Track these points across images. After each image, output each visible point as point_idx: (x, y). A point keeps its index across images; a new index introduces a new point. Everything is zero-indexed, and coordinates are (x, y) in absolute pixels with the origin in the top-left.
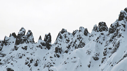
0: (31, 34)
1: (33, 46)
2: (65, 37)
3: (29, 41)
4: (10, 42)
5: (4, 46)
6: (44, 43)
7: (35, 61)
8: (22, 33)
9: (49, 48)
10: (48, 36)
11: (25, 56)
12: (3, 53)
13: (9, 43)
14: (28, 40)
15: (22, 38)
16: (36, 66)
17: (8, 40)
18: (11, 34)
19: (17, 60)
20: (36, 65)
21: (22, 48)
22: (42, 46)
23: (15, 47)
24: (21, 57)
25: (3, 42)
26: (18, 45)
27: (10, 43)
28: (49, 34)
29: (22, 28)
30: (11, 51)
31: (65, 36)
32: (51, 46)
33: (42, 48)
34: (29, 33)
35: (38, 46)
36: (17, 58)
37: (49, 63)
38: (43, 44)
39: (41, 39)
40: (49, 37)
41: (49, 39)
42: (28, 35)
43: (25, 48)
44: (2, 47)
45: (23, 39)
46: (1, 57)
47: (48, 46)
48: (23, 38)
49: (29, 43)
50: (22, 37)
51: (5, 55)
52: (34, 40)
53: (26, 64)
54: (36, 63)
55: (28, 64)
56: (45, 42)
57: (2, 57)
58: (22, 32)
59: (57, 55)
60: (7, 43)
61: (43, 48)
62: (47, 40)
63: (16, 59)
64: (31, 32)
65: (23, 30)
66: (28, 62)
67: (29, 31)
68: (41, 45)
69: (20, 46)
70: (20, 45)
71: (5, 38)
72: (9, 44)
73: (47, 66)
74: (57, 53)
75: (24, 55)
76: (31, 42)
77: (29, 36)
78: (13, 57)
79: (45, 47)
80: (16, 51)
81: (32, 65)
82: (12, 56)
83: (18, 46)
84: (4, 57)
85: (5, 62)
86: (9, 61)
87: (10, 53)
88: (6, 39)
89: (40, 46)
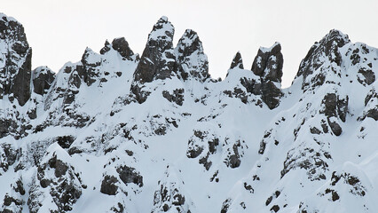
0: (196, 44)
1: (206, 92)
2: (355, 59)
3: (187, 70)
4: (107, 74)
5: (83, 84)
6: (254, 81)
7: (231, 146)
8: (164, 37)
9: (273, 104)
10: (268, 54)
11: (176, 126)
12: (79, 111)
13: (103, 76)
14: (184, 66)
15: (164, 57)
16: (233, 167)
17: (99, 64)
18: (107, 43)
19: (147, 141)
20: (234, 162)
21: (166, 94)
22: (247, 94)
23: (134, 89)
24: (161, 131)
25: (78, 68)
26: (146, 84)
27: (106, 77)
28: (277, 50)
29: (163, 21)
30: (118, 107)
31: (351, 54)
32: (283, 95)
33: (245, 101)
34: (189, 42)
35: (233, 91)
36: (147, 133)
37: (308, 154)
38: (251, 86)
39: (241, 67)
40: (274, 58)
41: (274, 67)
42: (183, 48)
43: (177, 97)
44: (75, 89)
45: (168, 60)
46: (73, 128)
47: (271, 96)
48: (170, 56)
49: (190, 77)
50: (164, 54)
51: (88, 119)
52: (207, 70)
53: (193, 154)
54: (233, 153)
55: (199, 158)
56: (257, 78)
57: (77, 126)
58: (161, 32)
59: (333, 125)
60: (94, 74)
61: (249, 99)
62: (267, 71)
63: (141, 137)
64: (197, 39)
65: (166, 27)
66: (200, 150)
67: (190, 34)
68: (244, 89)
69: (155, 87)
70: (156, 83)
71: (86, 55)
72: (104, 80)
73: (302, 166)
74: (333, 119)
75: (174, 123)
76: (195, 74)
77: (189, 53)
78: (128, 127)
79: (258, 97)
80: (137, 104)
81: (218, 159)
82: (122, 125)
83: (148, 87)
84: (82, 126)
85: (93, 145)
86: (112, 143)
87: (112, 114)
88: (90, 60)
89: (238, 91)
